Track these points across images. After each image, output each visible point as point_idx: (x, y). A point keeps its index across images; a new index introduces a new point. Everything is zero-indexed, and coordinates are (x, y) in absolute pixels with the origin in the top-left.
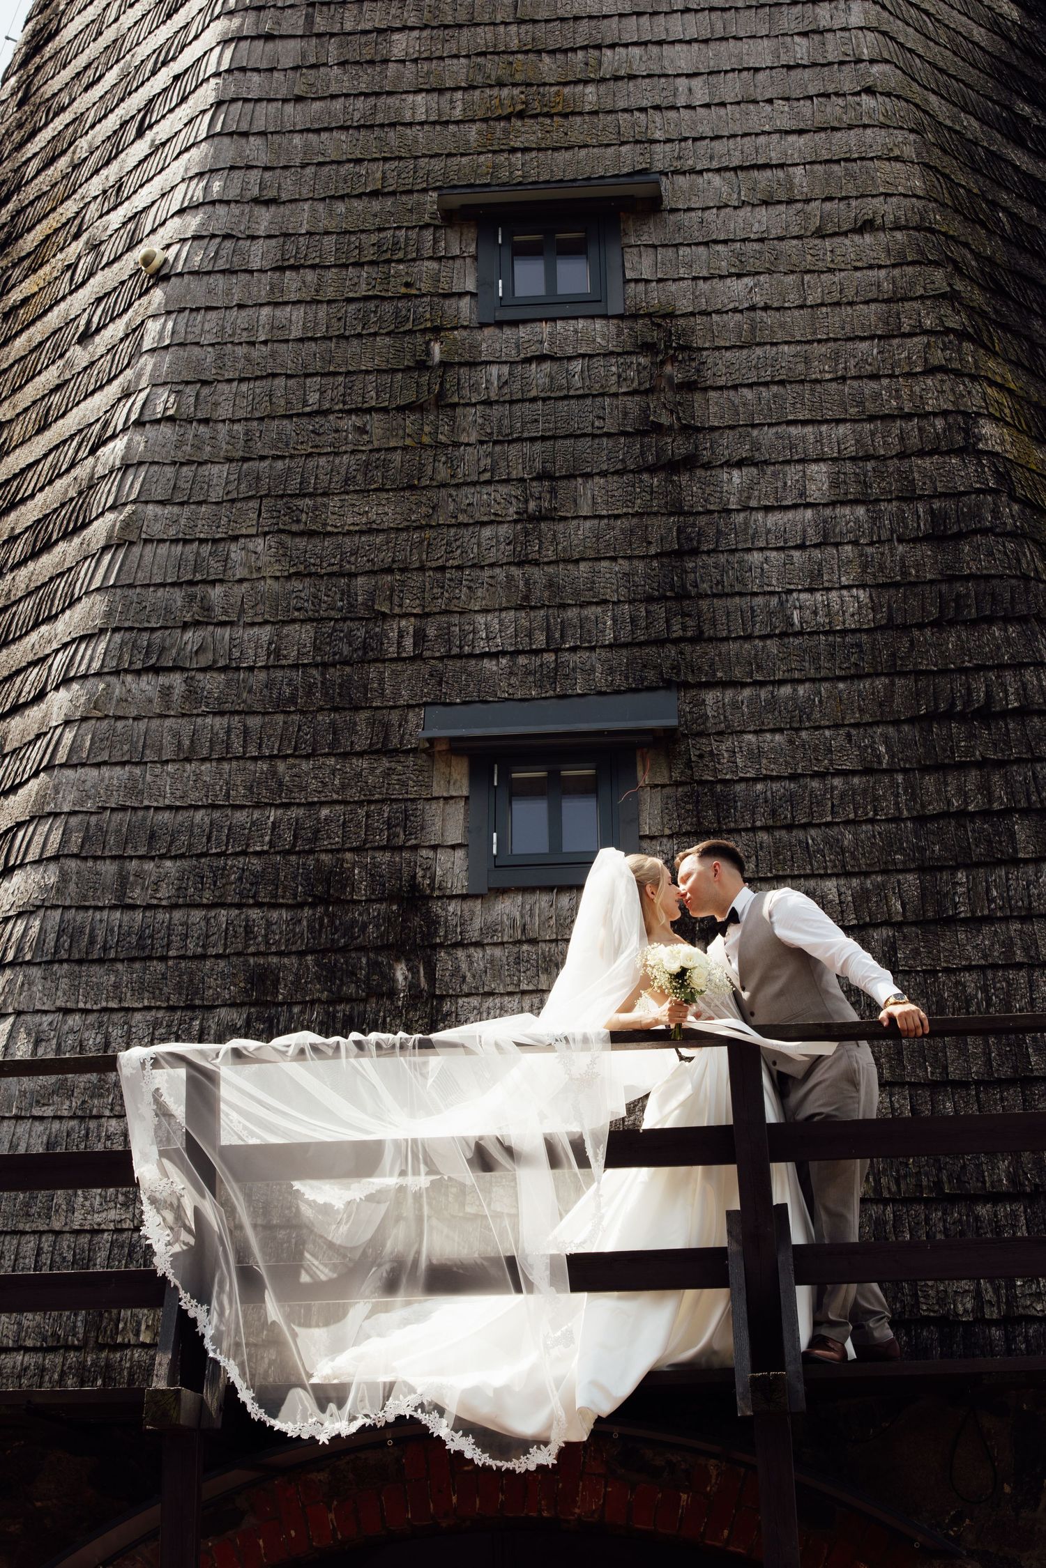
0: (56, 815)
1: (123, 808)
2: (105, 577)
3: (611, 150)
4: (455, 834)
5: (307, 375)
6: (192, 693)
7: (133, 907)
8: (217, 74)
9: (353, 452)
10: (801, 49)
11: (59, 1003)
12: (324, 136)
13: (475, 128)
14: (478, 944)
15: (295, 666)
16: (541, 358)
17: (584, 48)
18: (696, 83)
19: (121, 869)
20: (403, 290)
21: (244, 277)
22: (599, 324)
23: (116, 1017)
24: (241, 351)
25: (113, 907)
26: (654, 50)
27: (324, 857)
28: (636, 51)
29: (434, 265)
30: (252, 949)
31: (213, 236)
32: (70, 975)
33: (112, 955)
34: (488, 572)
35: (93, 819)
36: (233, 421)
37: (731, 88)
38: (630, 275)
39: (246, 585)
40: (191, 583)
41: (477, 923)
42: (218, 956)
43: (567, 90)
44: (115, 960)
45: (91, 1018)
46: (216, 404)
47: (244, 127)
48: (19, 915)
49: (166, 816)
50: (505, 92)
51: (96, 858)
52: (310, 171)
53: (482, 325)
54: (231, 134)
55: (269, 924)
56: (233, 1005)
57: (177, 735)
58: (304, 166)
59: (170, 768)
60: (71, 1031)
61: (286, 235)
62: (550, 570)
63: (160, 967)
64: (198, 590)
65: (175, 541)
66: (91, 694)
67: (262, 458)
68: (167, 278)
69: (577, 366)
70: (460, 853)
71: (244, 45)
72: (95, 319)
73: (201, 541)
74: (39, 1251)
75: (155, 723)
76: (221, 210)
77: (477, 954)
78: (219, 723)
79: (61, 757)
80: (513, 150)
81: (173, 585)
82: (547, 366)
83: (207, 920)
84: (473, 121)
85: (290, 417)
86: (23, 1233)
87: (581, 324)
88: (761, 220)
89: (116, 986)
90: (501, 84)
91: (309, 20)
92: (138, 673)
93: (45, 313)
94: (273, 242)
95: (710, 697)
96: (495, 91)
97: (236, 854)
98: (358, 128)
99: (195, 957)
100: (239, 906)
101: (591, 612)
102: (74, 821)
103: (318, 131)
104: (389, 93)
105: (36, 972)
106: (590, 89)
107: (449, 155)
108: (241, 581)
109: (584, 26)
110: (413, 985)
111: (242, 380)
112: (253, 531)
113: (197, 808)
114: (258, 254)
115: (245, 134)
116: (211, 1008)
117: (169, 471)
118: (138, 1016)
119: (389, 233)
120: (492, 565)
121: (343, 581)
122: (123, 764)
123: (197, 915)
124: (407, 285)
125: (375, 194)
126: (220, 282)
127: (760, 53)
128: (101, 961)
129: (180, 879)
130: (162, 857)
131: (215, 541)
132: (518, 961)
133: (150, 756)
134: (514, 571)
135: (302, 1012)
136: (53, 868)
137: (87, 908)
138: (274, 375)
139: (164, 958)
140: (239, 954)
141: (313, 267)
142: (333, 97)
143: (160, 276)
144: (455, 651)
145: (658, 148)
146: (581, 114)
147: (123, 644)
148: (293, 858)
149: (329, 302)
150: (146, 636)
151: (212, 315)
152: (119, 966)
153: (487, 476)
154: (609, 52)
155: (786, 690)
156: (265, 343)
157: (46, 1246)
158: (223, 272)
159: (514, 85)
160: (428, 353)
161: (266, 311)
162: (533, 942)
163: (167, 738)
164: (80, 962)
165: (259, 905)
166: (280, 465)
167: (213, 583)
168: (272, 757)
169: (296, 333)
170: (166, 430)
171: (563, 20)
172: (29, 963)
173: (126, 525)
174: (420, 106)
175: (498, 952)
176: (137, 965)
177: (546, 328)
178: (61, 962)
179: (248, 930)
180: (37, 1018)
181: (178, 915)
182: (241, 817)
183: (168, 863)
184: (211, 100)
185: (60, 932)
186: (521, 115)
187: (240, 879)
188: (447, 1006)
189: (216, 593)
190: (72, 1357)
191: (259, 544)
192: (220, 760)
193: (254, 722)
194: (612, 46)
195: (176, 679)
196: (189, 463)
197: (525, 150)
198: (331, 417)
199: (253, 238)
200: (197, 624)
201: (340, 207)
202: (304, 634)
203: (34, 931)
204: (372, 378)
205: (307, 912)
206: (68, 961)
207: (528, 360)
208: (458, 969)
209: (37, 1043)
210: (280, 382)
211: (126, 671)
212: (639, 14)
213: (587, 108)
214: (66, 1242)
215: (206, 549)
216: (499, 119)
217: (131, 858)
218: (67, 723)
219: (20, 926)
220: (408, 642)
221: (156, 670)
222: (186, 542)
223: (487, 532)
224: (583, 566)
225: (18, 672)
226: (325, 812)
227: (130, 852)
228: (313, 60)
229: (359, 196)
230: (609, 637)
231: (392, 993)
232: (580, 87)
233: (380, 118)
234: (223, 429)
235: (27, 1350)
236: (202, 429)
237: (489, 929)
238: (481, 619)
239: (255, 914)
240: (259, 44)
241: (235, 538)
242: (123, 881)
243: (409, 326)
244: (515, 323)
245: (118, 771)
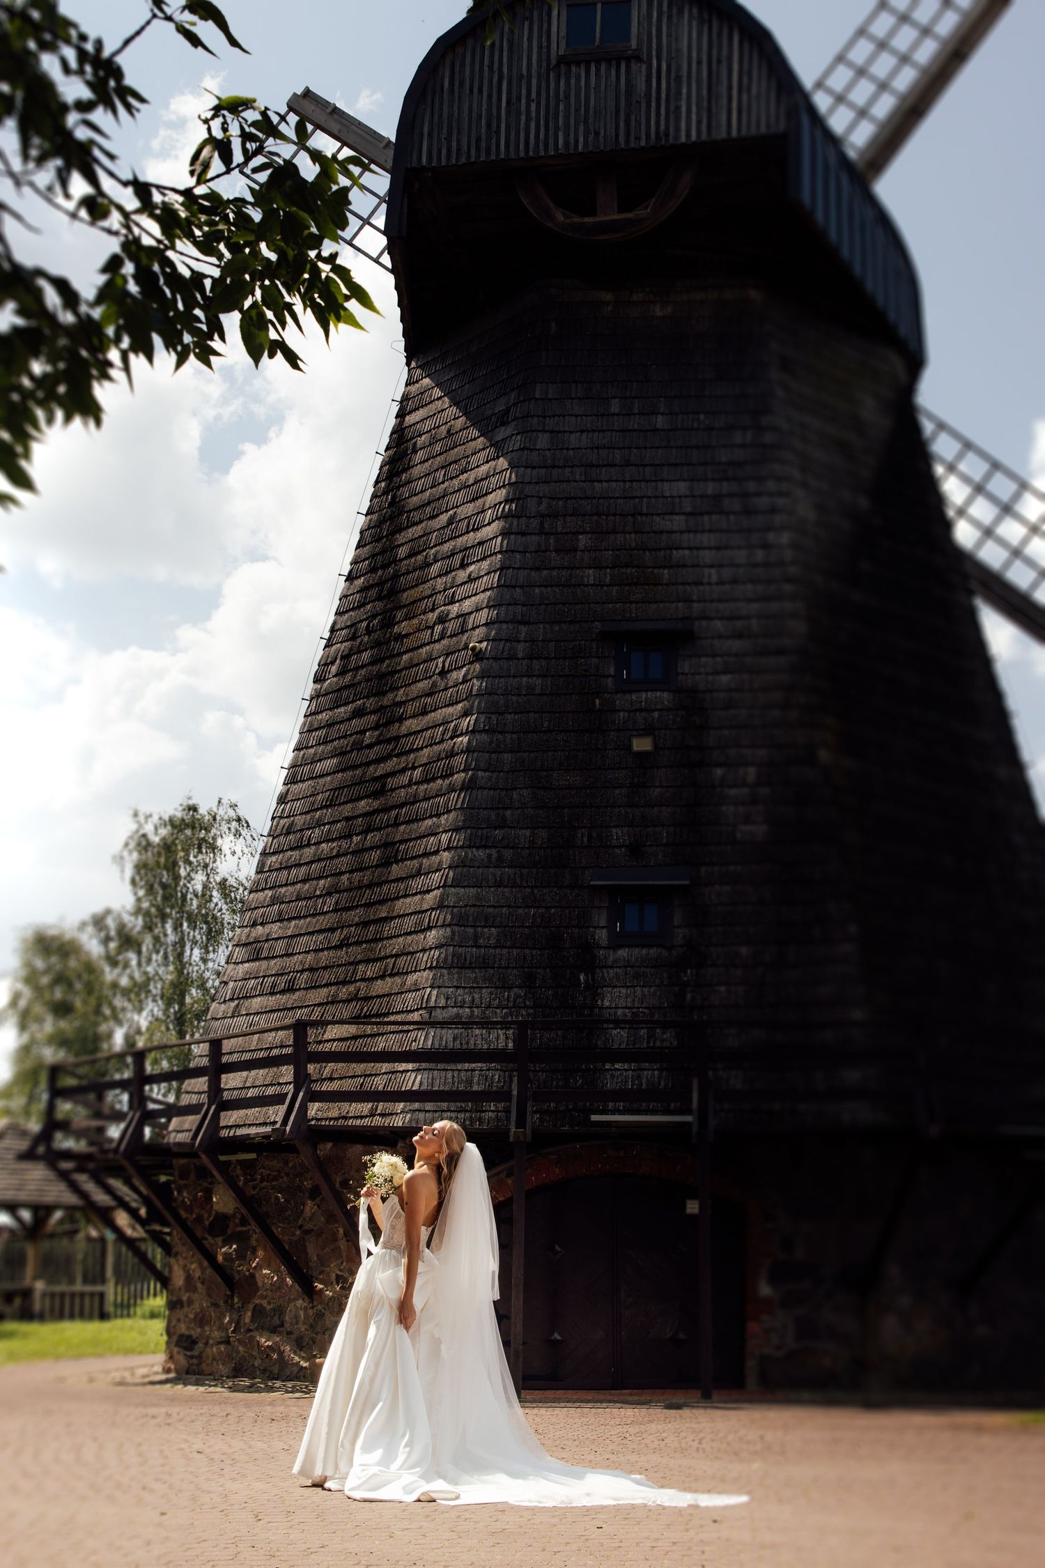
0: (448, 907)
1: (474, 906)
2: (463, 803)
3: (674, 605)
4: (603, 922)
5: (543, 712)
6: (500, 858)
7: (480, 947)
8: (500, 552)
9: (563, 751)
10: (760, 555)
11: (454, 984)
12: (549, 589)
13: (615, 589)
14: (612, 967)
15: (540, 848)
16: (641, 710)
17: (664, 549)
18: (713, 571)
19: (475, 931)
20: (583, 673)
21: (515, 661)
22: (666, 695)
23: (476, 990)
24: (514, 699)
25: (472, 946)
26: (695, 552)
27: (553, 929)
28: (687, 552)
29: (595, 660)
30: (526, 965)
31: (501, 640)
32: (459, 973)
33: (473, 965)
34: (616, 810)
35: (463, 910)
36: (512, 733)
37: (727, 573)
38: (679, 670)
39: (520, 810)
40: (498, 808)
41: (611, 959)
42: (513, 968)
43: (656, 571)
44: (475, 968)
45: (467, 990)
46: (505, 725)
47: (514, 583)
48: (436, 948)
49: (491, 910)
50: (629, 570)
51: (465, 926)
52: (543, 607)
53: (617, 692)
54: (507, 586)
55: (532, 955)
56: (520, 987)
57: (494, 875)
58: (540, 605)
59: (492, 889)
60: (459, 995)
61: (533, 641)
62: (642, 809)
63: (492, 971)
64: (501, 812)
65: (490, 789)
66: (460, 856)
67: (525, 752)
68: (482, 659)
69: (656, 715)
70: (604, 930)
71: (512, 537)
72: (447, 665)
73: (501, 789)
74: (453, 1077)
75: (485, 870)
76: (504, 626)
77: (611, 971)
78: (511, 871)
79: (450, 881)
80: (631, 602)
81: (490, 809)
82: (644, 714)
83: (509, 953)
84: (614, 585)
85: (536, 732)
86: (447, 1070)
87: (658, 694)
88: (737, 645)
89: (476, 978)
90: (627, 566)
91: (542, 524)
92: (478, 848)
93: (418, 648)
94: (527, 644)
95: (703, 869)
96: (624, 570)
97: (519, 927)
98: (564, 586)
99: (504, 968)
100: (521, 948)
101: (658, 829)
102: (455, 910)
103: (546, 587)
104: (578, 568)
105: (445, 971)
106: (666, 571)
107: (604, 603)
108: (518, 808)
109: (664, 536)
110: (586, 981)
111: (515, 713)
112: (522, 786)
113: (504, 907)
114: (521, 649)
115: (514, 587)
116: (512, 988)
117: (487, 755)
118: (484, 990)
119: (577, 643)
120: (619, 807)
121: (559, 810)
122: (473, 887)
123: (505, 951)
124: (585, 671)
125: (572, 622)
126: (504, 663)
127: (741, 556)
128: (469, 968)
129: (498, 936)
130: (491, 927)
131: (507, 790)
132: (626, 974)
133: (484, 884)
134: (629, 810)
135: (545, 991)
136: (448, 930)
137: (462, 946)
138: (529, 712)
139: (493, 968)
140: (521, 967)
141: (545, 658)
142: (553, 568)
143: (478, 656)
144: (604, 844)
145: (695, 605)
146: (662, 585)
147: (471, 834)
148: (541, 929)
149: (552, 676)
150: (480, 831)
151: (502, 680)
152: (477, 970)
153: (617, 766)
154: (675, 552)
155: (732, 868)
156: (525, 695)
157: (456, 1075)
158: (507, 659)
159: (633, 567)
160: (594, 703)
161: (525, 679)
162: (632, 967)
163: (491, 877)
164: (461, 968)
165: (528, 948)
166: (532, 755)
167: (506, 809)
168: (532, 886)
169: (537, 691)
170: (484, 737)
171: (655, 532)
172: (442, 968)
173: (471, 779)
174: (590, 575)
175: (618, 970)
176: (483, 970)
177: (644, 695)
178: (454, 968)
179: (525, 958)
180: (446, 990)
181: (498, 951)
182: (520, 911)
183: (493, 929)
184: (498, 566)
185: (453, 956)
186: (636, 584)
187: (521, 937)
188: (599, 991)
189: (508, 813)
190: (468, 1115)
191: (525, 792)
192: (511, 887)
193: (525, 871)
194: (677, 549)
195: (494, 852)
196: (495, 752)
197: (637, 603)
198: (554, 733)
199: (519, 641)
200: (500, 827)
201: (556, 628)
202: (544, 833)
203: (443, 956)
204: (570, 715)
205: (547, 951)
206: (457, 967)
207: (636, 711)
208: (603, 976)
209: (447, 999)
210: (532, 715)
211: (473, 847)
212: (689, 532)
213: (665, 582)
214: (463, 1074)
215: (503, 793)
216: (626, 585)
217: (478, 926)
218: (450, 867)
219: (437, 953)
220: (585, 839)
221: (485, 847)
222: (495, 789)
223: (617, 791)
224: (656, 809)
225: (424, 837)
226: (553, 910)
227: (478, 924)
228: (543, 548)
229: (565, 622)
230: (665, 840)
231: (580, 984)
232: (661, 570)
233: (573, 581)
234: (508, 736)
235: (451, 1111)
236: (500, 736)
237: (616, 961)
238: (614, 830)
239: (527, 951)
240: (519, 537)
241: (515, 789)
242: (476, 937)
243: (586, 691)
244: (631, 692)
245: (471, 889)
